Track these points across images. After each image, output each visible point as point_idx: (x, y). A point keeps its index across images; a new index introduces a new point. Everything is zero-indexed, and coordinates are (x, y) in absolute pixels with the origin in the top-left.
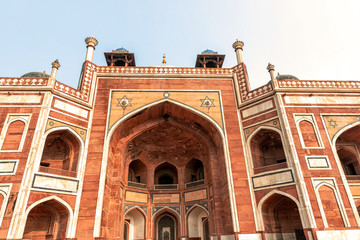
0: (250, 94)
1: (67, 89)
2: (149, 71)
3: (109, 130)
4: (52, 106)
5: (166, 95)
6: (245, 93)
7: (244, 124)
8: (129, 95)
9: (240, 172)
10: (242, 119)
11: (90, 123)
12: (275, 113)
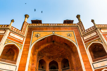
0: (86, 31)
1: (16, 29)
2: (47, 25)
3: (31, 45)
4: (9, 35)
5: (54, 32)
6: (84, 31)
7: (85, 42)
8: (39, 33)
9: (86, 61)
10: (84, 40)
11: (24, 42)
12: (98, 36)
